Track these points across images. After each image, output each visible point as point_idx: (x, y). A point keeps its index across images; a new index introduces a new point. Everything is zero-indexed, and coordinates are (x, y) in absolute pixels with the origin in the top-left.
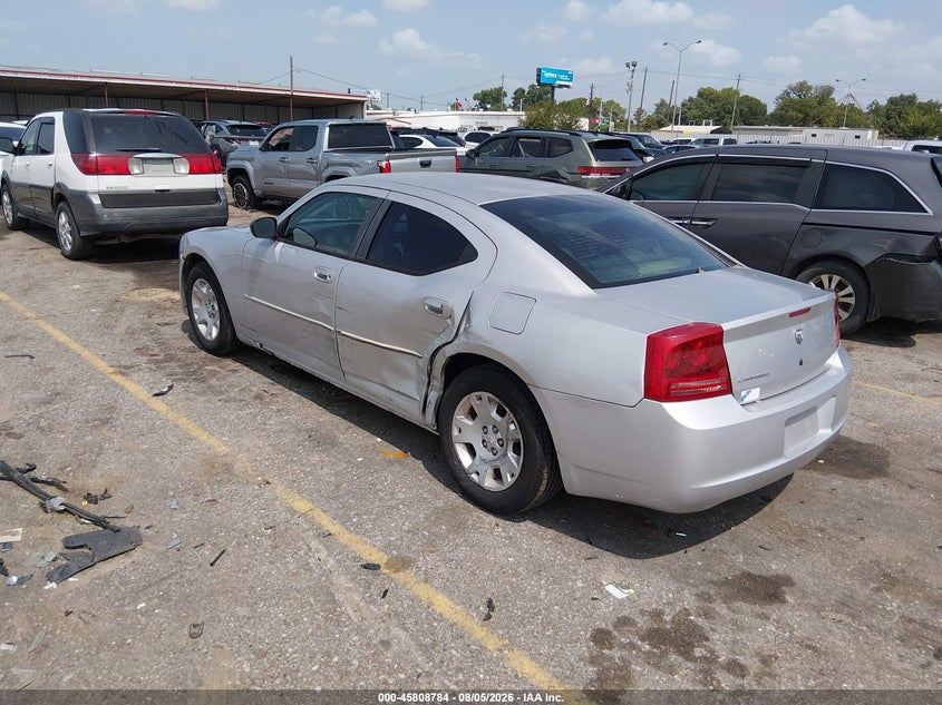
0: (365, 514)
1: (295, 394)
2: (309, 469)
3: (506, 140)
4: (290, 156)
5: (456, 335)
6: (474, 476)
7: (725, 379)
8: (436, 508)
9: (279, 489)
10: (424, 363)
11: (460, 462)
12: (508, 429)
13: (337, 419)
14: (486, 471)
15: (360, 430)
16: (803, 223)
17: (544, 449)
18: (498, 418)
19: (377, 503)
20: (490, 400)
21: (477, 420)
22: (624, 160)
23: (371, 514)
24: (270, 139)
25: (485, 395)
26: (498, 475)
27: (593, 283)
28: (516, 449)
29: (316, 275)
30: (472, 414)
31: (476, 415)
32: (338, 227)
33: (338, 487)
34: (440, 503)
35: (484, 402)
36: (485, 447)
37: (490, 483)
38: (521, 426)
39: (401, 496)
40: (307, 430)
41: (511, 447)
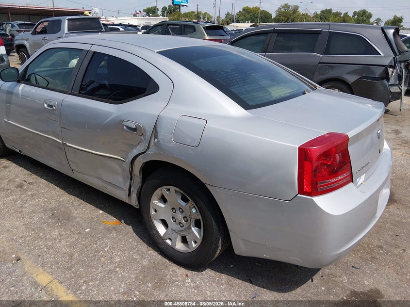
0: (91, 281)
1: (44, 181)
2: (50, 244)
3: (162, 27)
4: (48, 36)
5: (148, 147)
6: (168, 241)
7: (348, 173)
8: (143, 267)
9: (27, 265)
10: (127, 166)
11: (157, 232)
12: (191, 212)
13: (73, 198)
14: (176, 238)
15: (88, 206)
16: (320, 63)
17: (218, 226)
18: (183, 203)
19: (100, 269)
20: (176, 191)
21: (168, 204)
22: (220, 36)
23: (96, 280)
24: (36, 28)
25: (173, 188)
26: (184, 240)
27: (246, 106)
28: (197, 224)
29: (45, 105)
30: (163, 199)
31: (167, 201)
32: (62, 72)
33: (71, 256)
34: (145, 262)
35: (172, 193)
36: (175, 221)
37: (179, 246)
38: (200, 210)
39: (117, 259)
40: (51, 210)
41: (193, 223)
